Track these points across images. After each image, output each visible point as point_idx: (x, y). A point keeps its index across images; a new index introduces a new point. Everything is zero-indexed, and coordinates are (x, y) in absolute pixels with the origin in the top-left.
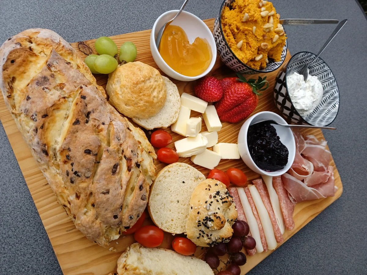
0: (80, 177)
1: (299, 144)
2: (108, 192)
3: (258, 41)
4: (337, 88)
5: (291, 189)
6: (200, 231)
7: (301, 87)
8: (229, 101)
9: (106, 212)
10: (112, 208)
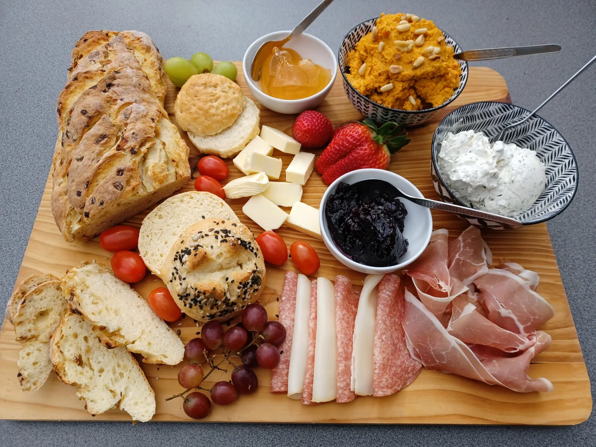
0: (69, 139)
1: (459, 256)
3: (386, 62)
4: (575, 174)
5: (407, 323)
6: (175, 268)
10: (78, 180)
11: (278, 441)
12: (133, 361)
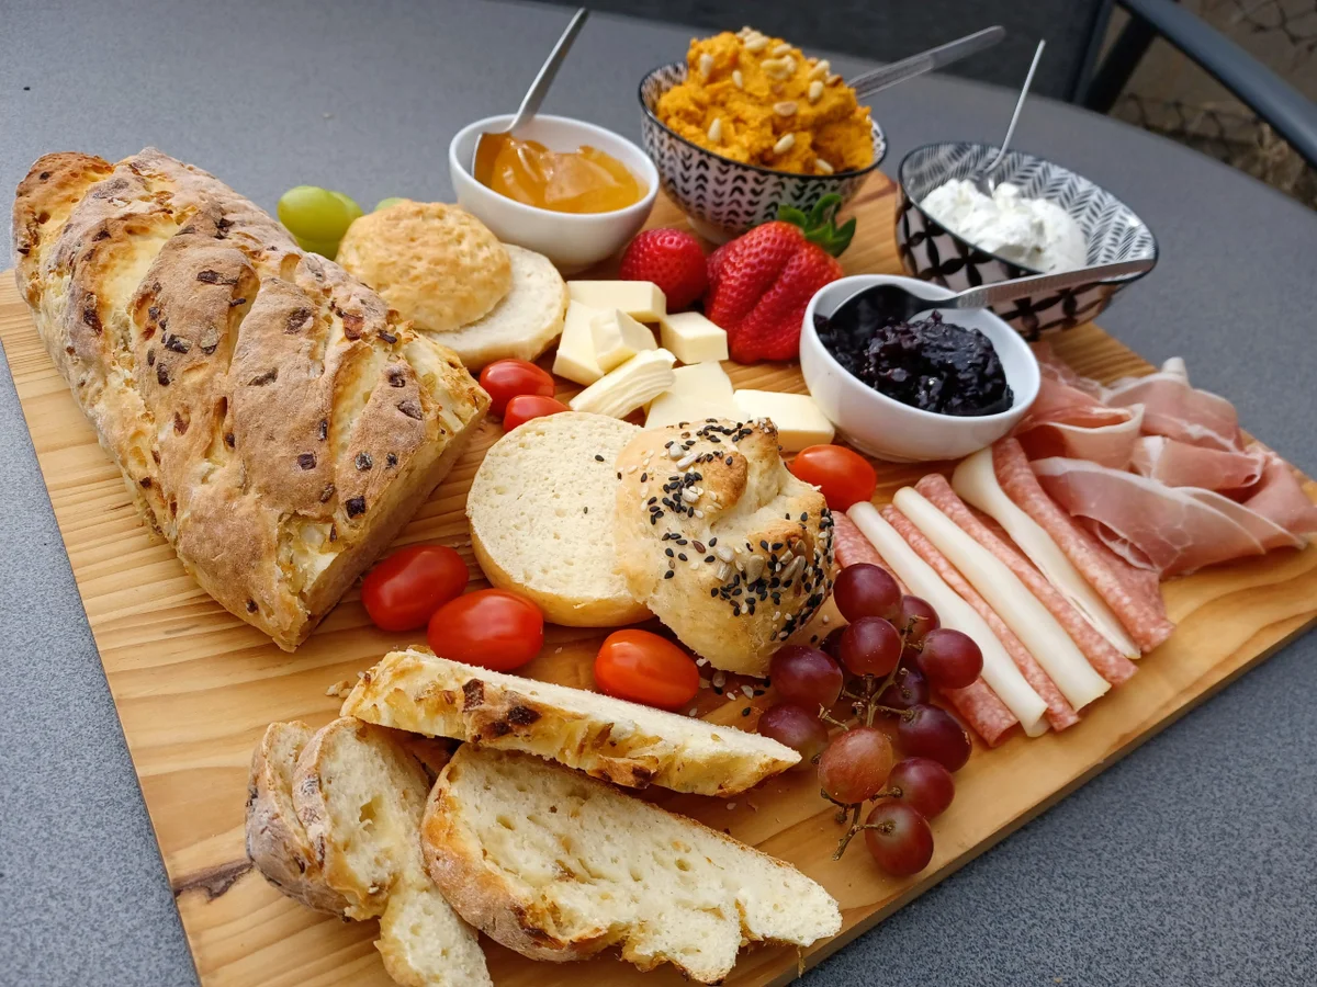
0: (185, 352)
2: (272, 376)
3: (761, 103)
5: (1096, 506)
6: (667, 537)
7: (973, 206)
8: (733, 277)
9: (271, 446)
10: (290, 425)
11: (1048, 862)
12: (681, 821)
